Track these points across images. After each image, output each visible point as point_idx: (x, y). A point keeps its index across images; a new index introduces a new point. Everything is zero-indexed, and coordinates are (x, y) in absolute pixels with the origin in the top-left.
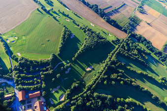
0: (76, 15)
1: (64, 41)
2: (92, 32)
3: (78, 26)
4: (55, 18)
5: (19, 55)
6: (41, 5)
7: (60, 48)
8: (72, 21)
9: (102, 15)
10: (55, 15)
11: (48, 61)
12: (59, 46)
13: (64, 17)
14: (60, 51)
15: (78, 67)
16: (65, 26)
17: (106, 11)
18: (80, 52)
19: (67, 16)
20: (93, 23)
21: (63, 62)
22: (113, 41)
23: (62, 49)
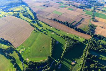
0: (56, 29)
1: (53, 46)
2: (69, 38)
3: (59, 35)
4: (45, 33)
5: (28, 60)
6: (36, 27)
7: (52, 51)
8: (55, 33)
9: (72, 27)
10: (45, 32)
11: (46, 61)
12: (51, 50)
13: (50, 32)
14: (52, 53)
15: (66, 62)
16: (51, 37)
17: (73, 24)
18: (64, 52)
19: (52, 31)
20: (68, 33)
21: (56, 60)
22: (83, 42)
23: (53, 52)
